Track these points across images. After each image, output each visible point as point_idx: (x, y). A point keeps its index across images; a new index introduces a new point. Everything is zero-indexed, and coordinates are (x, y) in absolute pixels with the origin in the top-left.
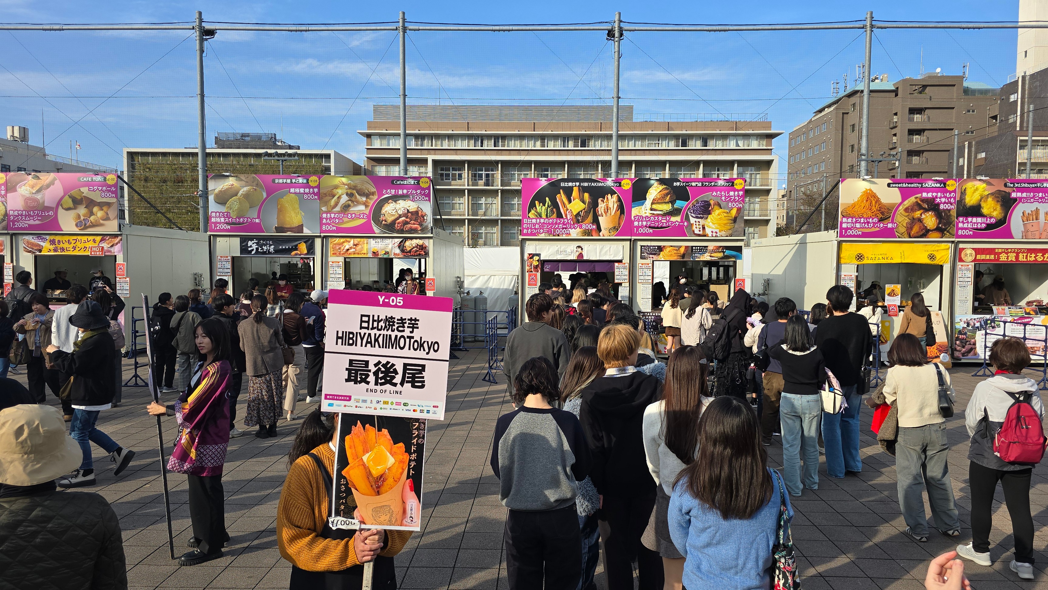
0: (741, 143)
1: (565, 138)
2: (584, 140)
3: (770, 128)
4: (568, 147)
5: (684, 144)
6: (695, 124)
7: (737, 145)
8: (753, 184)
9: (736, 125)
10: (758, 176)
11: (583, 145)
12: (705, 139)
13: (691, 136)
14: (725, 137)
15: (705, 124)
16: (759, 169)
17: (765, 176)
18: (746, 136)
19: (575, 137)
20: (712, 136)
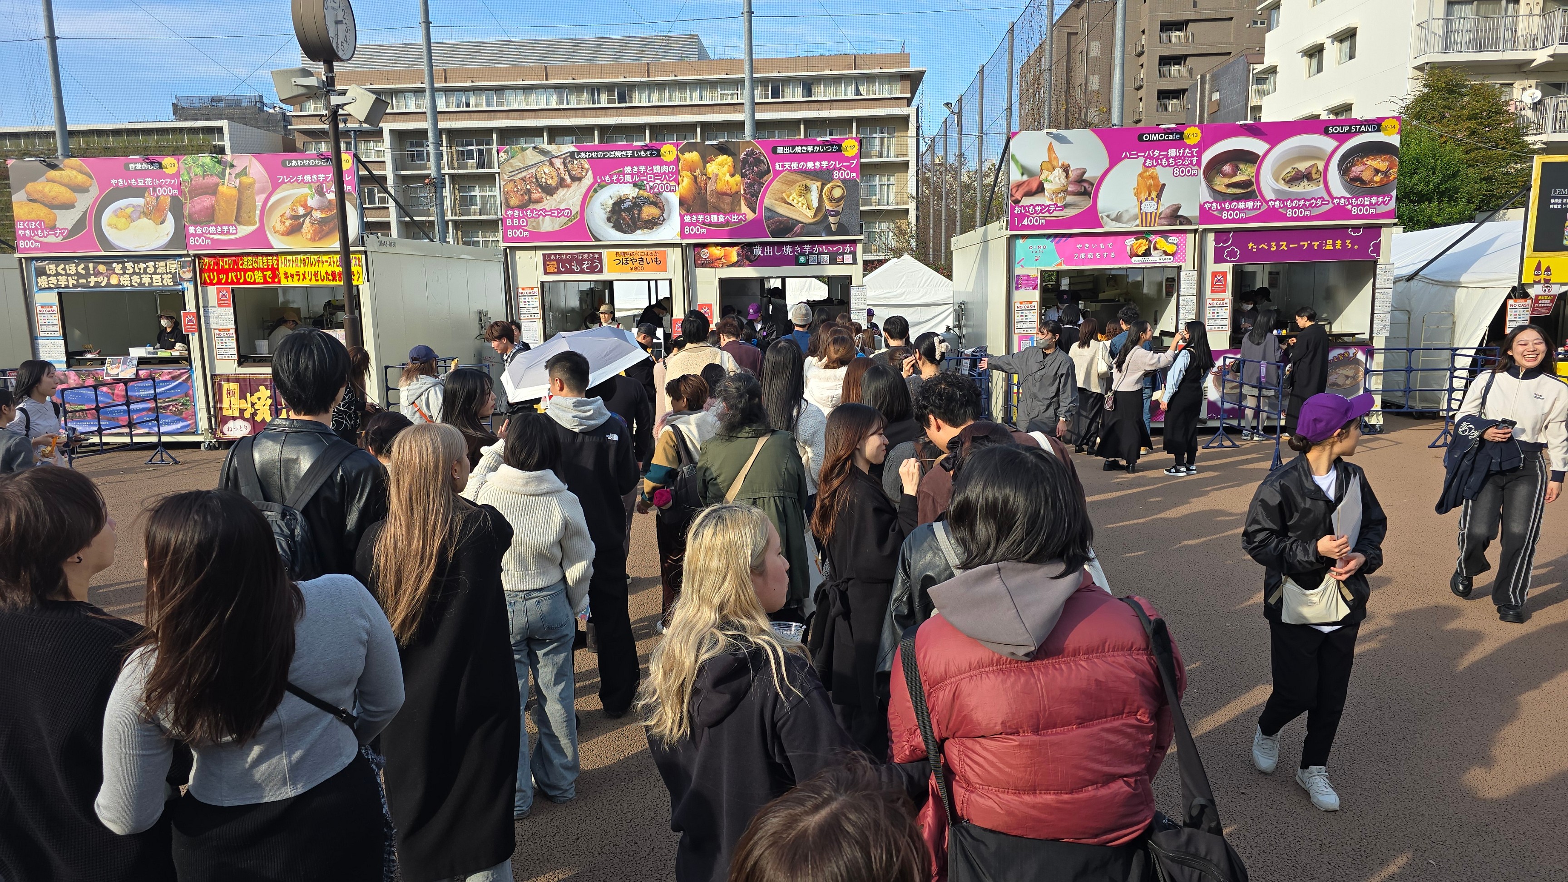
0: (863, 89)
1: (594, 90)
2: (623, 92)
3: (907, 63)
4: (599, 103)
5: (776, 94)
6: (795, 62)
7: (858, 93)
8: (885, 154)
9: (856, 61)
10: (893, 141)
11: (622, 99)
12: (808, 85)
13: (786, 81)
14: (836, 80)
15: (807, 62)
16: (893, 130)
17: (902, 141)
18: (870, 79)
19: (610, 88)
20: (819, 80)
